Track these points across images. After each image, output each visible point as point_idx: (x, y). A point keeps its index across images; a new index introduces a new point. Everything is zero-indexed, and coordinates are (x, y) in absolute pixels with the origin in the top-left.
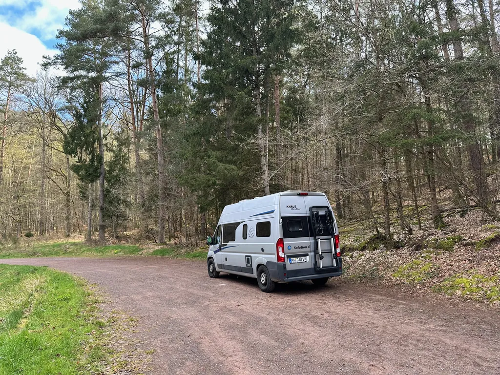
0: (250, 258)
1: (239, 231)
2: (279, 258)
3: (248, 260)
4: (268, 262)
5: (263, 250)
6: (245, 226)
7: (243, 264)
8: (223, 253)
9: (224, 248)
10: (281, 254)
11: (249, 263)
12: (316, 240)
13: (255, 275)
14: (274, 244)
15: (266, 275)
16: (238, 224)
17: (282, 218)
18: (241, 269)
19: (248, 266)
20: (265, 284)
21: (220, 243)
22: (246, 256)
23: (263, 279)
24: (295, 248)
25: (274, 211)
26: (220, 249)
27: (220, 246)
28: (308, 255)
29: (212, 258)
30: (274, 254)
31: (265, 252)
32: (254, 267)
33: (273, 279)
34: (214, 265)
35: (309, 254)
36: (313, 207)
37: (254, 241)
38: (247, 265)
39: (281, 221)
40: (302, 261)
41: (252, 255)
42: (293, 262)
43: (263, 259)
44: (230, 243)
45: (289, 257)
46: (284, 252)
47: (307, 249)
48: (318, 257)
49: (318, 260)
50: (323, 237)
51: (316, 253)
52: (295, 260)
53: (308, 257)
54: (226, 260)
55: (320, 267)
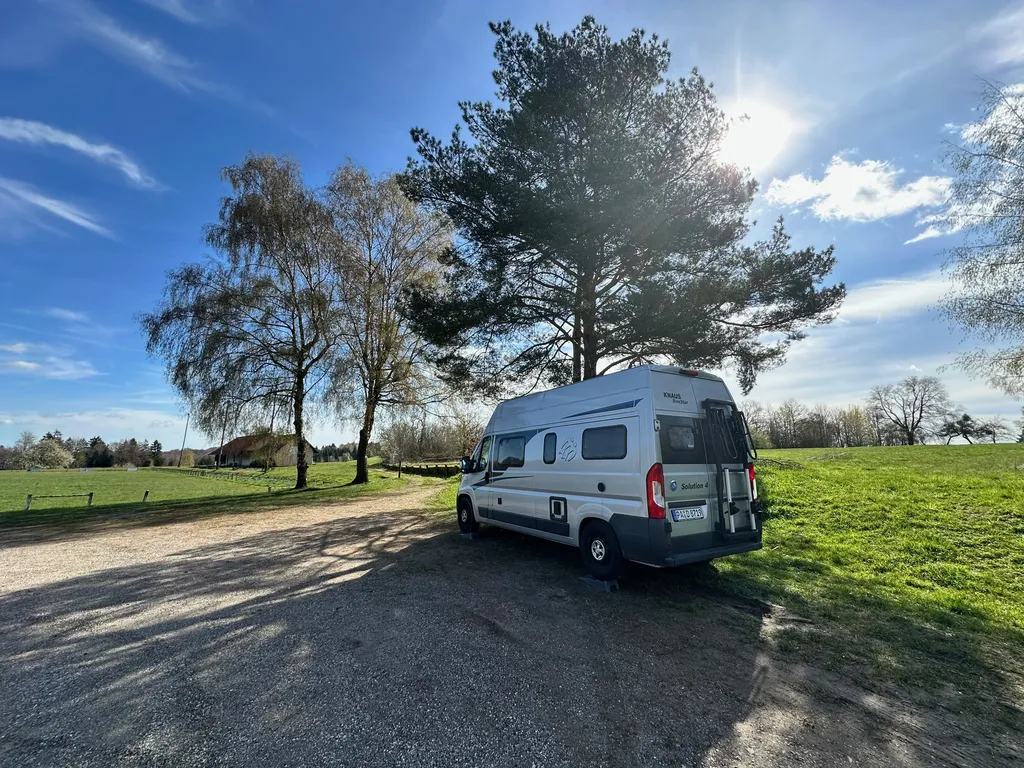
0: (562, 503)
1: (535, 447)
2: (653, 509)
3: (557, 504)
4: (616, 516)
5: (601, 487)
6: (551, 438)
7: (543, 511)
8: (492, 489)
9: (495, 480)
10: (659, 501)
11: (560, 514)
12: (720, 471)
13: (574, 539)
14: (639, 475)
15: (607, 544)
16: (534, 433)
17: (660, 418)
18: (535, 523)
19: (557, 519)
20: (603, 563)
21: (486, 471)
22: (552, 498)
23: (598, 551)
24: (684, 487)
25: (636, 402)
26: (486, 481)
27: (487, 476)
28: (703, 503)
29: (468, 495)
30: (638, 499)
31: (609, 492)
32: (574, 524)
33: (628, 556)
34: (471, 510)
35: (707, 501)
36: (712, 401)
37: (575, 467)
38: (552, 516)
39: (658, 425)
40: (696, 517)
41: (567, 497)
42: (680, 518)
43: (604, 509)
44: (510, 472)
45: (672, 506)
46: (663, 494)
47: (704, 491)
48: (726, 508)
49: (725, 516)
50: (733, 466)
51: (722, 499)
52: (683, 514)
53: (704, 508)
54: (500, 502)
55: (730, 530)
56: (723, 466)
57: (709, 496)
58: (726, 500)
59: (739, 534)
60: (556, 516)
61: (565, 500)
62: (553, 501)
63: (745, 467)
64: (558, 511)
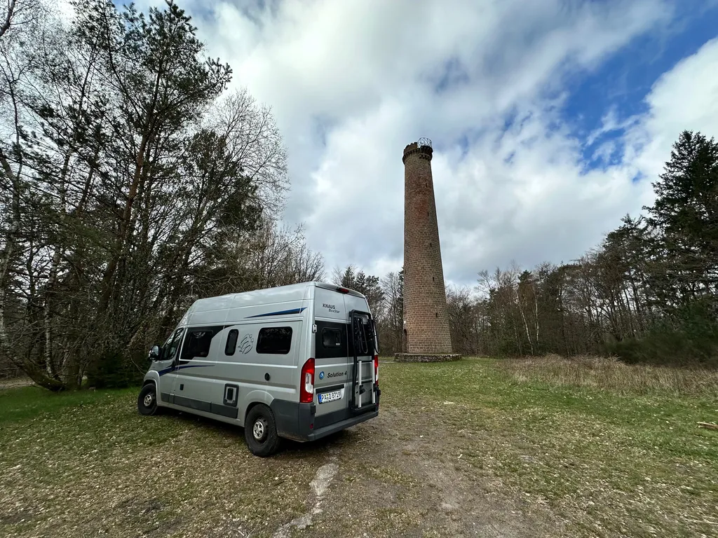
0: (235, 389)
1: (220, 340)
2: (304, 395)
3: (231, 392)
4: (276, 401)
5: (267, 377)
6: (234, 333)
7: (219, 399)
8: (177, 376)
9: (180, 368)
10: (309, 389)
11: (231, 399)
12: (356, 362)
13: (240, 421)
14: (297, 368)
15: (266, 424)
16: (220, 328)
17: (317, 323)
18: (211, 407)
19: (229, 404)
20: (262, 441)
21: (174, 359)
22: (227, 385)
23: (259, 429)
24: (329, 376)
25: (302, 309)
26: (173, 369)
27: (173, 365)
28: (342, 387)
29: (154, 382)
30: (293, 387)
31: (272, 380)
32: (242, 407)
33: (281, 434)
34: (155, 395)
35: (345, 385)
36: (356, 312)
37: (250, 360)
38: (225, 401)
39: (315, 328)
40: (336, 398)
41: (240, 384)
42: (324, 400)
43: (267, 393)
44: (196, 360)
45: (319, 391)
46: (313, 383)
47: (344, 377)
48: (357, 390)
49: (356, 395)
50: (365, 358)
51: (355, 384)
52: (326, 397)
53: (343, 391)
54: (182, 387)
55: (358, 406)
56: (358, 358)
57: (347, 381)
58: (358, 383)
59: (364, 407)
60: (228, 401)
61: (237, 387)
62: (228, 388)
63: (373, 358)
64: (230, 397)
